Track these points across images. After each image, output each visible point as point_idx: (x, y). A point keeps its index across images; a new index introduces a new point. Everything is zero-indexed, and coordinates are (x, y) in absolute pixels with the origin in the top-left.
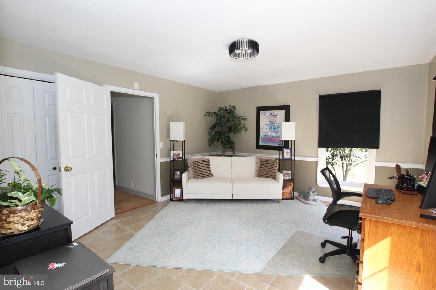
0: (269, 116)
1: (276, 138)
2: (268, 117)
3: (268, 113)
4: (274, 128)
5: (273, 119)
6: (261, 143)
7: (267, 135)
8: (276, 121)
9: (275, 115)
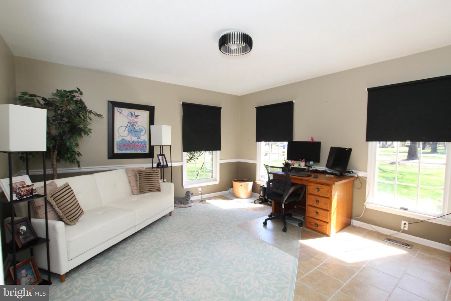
0: (128, 115)
1: (138, 143)
2: (127, 117)
3: (126, 111)
4: (135, 131)
5: (133, 119)
6: (116, 151)
7: (126, 140)
8: (137, 122)
9: (136, 115)
